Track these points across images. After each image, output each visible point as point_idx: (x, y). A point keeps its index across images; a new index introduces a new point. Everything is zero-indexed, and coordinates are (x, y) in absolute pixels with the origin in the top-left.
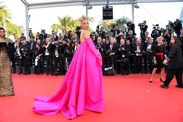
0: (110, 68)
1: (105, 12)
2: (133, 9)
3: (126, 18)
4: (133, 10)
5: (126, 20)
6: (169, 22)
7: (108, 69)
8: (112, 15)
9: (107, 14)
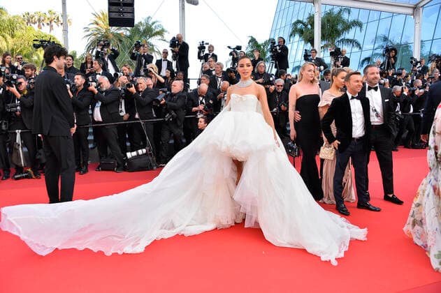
0: (140, 152)
1: (114, 8)
2: (183, 5)
3: (153, 23)
4: (183, 8)
5: (153, 27)
6: (250, 38)
7: (134, 154)
8: (134, 16)
9: (119, 12)
